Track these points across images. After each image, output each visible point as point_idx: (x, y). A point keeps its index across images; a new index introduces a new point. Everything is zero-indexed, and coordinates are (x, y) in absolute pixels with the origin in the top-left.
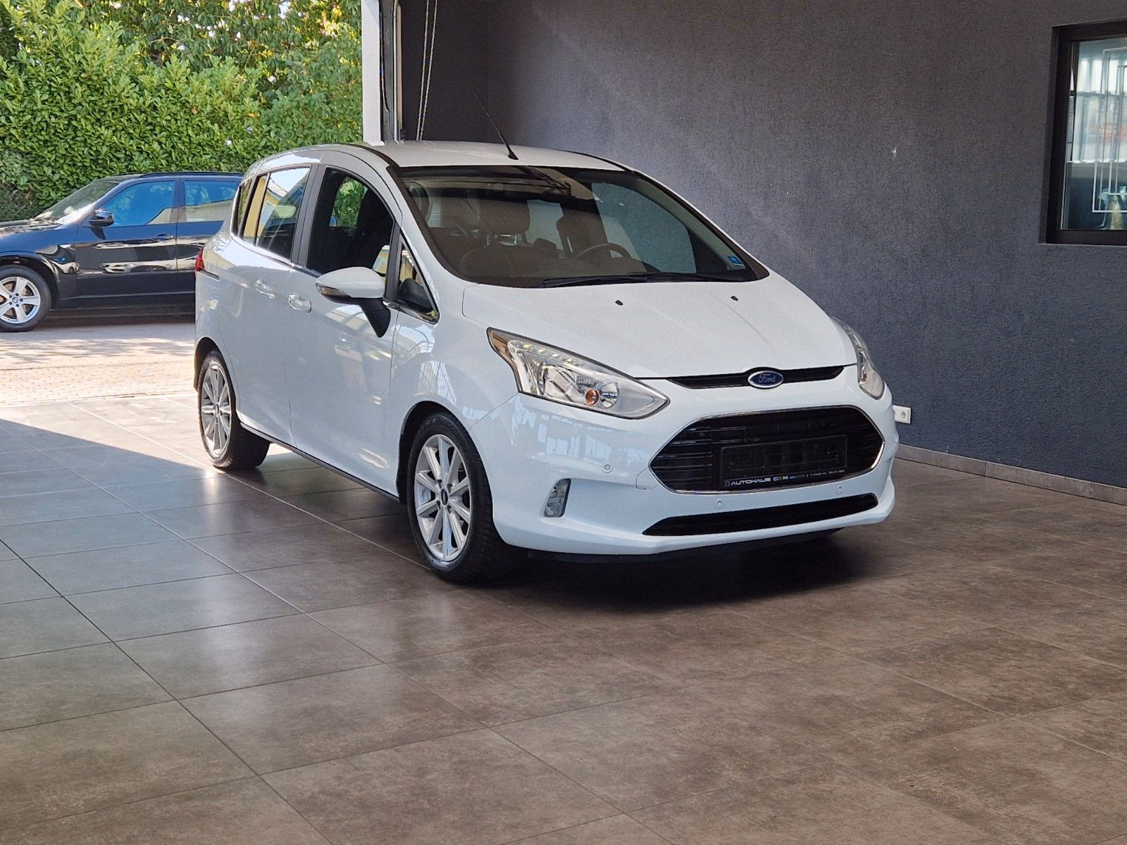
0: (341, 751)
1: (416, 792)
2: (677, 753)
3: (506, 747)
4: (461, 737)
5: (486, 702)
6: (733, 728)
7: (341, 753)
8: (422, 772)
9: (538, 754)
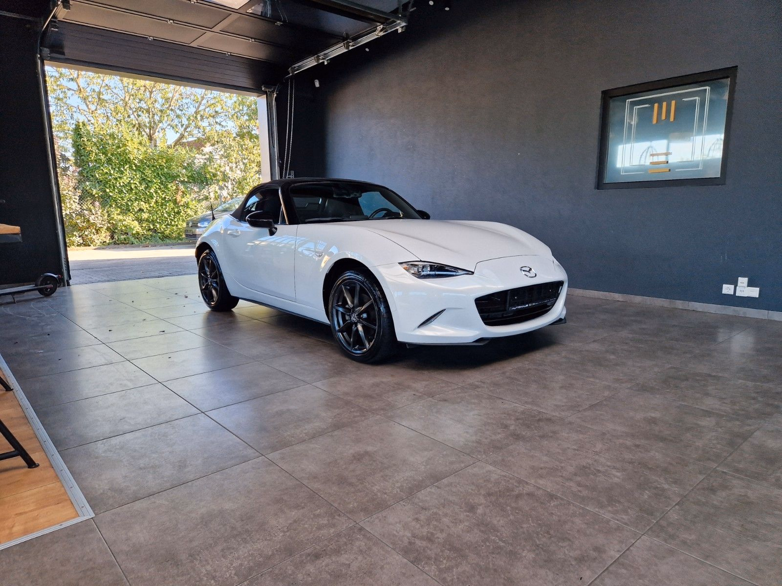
0: (400, 491)
1: (482, 529)
2: (617, 472)
3: (505, 476)
4: (470, 470)
5: (463, 440)
6: (627, 448)
7: (402, 493)
8: (472, 508)
9: (533, 481)
